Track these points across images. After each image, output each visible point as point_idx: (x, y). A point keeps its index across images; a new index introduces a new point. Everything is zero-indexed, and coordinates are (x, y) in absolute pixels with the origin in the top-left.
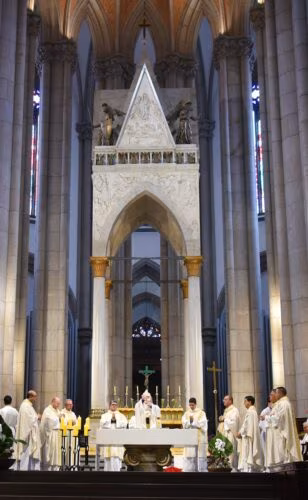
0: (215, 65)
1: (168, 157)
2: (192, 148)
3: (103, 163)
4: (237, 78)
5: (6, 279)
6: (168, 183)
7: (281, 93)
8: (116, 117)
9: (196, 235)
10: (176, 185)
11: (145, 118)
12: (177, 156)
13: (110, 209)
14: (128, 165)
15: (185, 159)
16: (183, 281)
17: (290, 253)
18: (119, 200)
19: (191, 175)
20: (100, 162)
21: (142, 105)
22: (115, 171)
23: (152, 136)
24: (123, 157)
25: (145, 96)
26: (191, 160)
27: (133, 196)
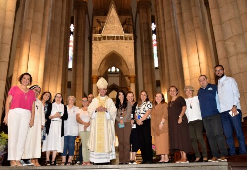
0: (138, 12)
1: (122, 38)
2: (131, 35)
3: (96, 40)
4: (146, 15)
5: (57, 84)
6: (122, 48)
7: (164, 14)
8: (102, 23)
9: (133, 67)
10: (125, 49)
11: (113, 23)
12: (125, 38)
13: (99, 57)
14: (106, 41)
15: (128, 39)
16: (128, 87)
17: (170, 72)
18: (103, 54)
19: (130, 45)
20: (96, 39)
21: (112, 19)
22: (101, 43)
23: (115, 30)
24: (104, 38)
25: (113, 16)
26: (131, 39)
27: (108, 53)
